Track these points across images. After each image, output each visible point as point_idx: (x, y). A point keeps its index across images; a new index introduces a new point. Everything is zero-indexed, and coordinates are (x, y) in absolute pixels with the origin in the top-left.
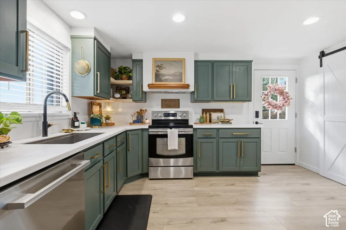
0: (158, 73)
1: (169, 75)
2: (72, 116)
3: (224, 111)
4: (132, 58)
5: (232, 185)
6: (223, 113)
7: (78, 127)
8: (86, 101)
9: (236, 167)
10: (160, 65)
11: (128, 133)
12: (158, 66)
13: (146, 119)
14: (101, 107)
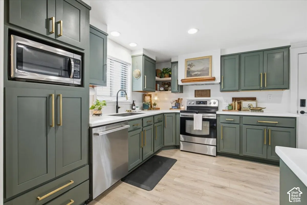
0: (189, 70)
1: (198, 71)
2: (132, 103)
3: (257, 99)
4: (171, 61)
5: (253, 169)
6: (256, 101)
7: (134, 109)
8: (141, 94)
9: (262, 154)
10: (190, 63)
11: (165, 115)
12: (189, 65)
13: (182, 106)
14: (151, 97)
